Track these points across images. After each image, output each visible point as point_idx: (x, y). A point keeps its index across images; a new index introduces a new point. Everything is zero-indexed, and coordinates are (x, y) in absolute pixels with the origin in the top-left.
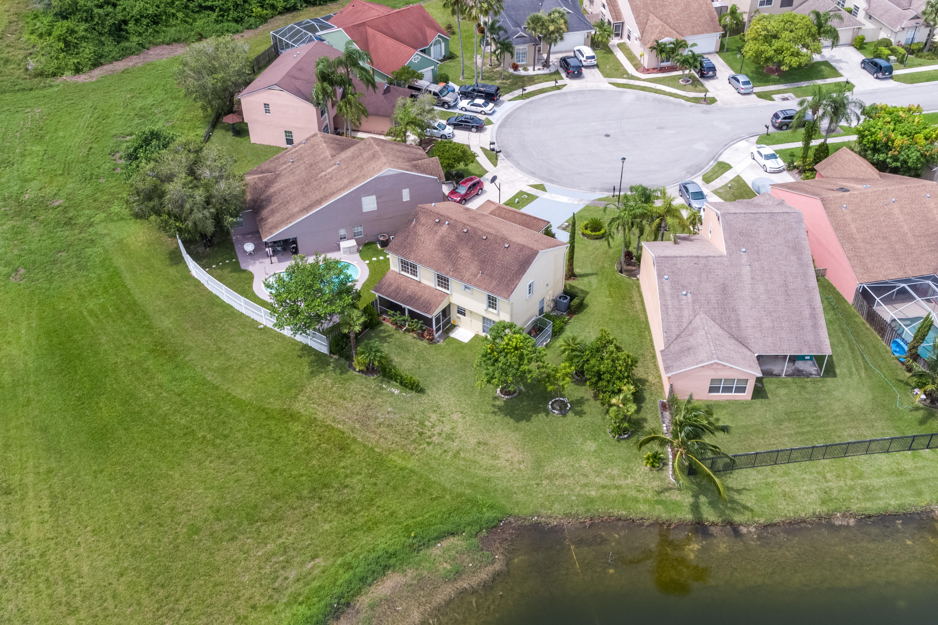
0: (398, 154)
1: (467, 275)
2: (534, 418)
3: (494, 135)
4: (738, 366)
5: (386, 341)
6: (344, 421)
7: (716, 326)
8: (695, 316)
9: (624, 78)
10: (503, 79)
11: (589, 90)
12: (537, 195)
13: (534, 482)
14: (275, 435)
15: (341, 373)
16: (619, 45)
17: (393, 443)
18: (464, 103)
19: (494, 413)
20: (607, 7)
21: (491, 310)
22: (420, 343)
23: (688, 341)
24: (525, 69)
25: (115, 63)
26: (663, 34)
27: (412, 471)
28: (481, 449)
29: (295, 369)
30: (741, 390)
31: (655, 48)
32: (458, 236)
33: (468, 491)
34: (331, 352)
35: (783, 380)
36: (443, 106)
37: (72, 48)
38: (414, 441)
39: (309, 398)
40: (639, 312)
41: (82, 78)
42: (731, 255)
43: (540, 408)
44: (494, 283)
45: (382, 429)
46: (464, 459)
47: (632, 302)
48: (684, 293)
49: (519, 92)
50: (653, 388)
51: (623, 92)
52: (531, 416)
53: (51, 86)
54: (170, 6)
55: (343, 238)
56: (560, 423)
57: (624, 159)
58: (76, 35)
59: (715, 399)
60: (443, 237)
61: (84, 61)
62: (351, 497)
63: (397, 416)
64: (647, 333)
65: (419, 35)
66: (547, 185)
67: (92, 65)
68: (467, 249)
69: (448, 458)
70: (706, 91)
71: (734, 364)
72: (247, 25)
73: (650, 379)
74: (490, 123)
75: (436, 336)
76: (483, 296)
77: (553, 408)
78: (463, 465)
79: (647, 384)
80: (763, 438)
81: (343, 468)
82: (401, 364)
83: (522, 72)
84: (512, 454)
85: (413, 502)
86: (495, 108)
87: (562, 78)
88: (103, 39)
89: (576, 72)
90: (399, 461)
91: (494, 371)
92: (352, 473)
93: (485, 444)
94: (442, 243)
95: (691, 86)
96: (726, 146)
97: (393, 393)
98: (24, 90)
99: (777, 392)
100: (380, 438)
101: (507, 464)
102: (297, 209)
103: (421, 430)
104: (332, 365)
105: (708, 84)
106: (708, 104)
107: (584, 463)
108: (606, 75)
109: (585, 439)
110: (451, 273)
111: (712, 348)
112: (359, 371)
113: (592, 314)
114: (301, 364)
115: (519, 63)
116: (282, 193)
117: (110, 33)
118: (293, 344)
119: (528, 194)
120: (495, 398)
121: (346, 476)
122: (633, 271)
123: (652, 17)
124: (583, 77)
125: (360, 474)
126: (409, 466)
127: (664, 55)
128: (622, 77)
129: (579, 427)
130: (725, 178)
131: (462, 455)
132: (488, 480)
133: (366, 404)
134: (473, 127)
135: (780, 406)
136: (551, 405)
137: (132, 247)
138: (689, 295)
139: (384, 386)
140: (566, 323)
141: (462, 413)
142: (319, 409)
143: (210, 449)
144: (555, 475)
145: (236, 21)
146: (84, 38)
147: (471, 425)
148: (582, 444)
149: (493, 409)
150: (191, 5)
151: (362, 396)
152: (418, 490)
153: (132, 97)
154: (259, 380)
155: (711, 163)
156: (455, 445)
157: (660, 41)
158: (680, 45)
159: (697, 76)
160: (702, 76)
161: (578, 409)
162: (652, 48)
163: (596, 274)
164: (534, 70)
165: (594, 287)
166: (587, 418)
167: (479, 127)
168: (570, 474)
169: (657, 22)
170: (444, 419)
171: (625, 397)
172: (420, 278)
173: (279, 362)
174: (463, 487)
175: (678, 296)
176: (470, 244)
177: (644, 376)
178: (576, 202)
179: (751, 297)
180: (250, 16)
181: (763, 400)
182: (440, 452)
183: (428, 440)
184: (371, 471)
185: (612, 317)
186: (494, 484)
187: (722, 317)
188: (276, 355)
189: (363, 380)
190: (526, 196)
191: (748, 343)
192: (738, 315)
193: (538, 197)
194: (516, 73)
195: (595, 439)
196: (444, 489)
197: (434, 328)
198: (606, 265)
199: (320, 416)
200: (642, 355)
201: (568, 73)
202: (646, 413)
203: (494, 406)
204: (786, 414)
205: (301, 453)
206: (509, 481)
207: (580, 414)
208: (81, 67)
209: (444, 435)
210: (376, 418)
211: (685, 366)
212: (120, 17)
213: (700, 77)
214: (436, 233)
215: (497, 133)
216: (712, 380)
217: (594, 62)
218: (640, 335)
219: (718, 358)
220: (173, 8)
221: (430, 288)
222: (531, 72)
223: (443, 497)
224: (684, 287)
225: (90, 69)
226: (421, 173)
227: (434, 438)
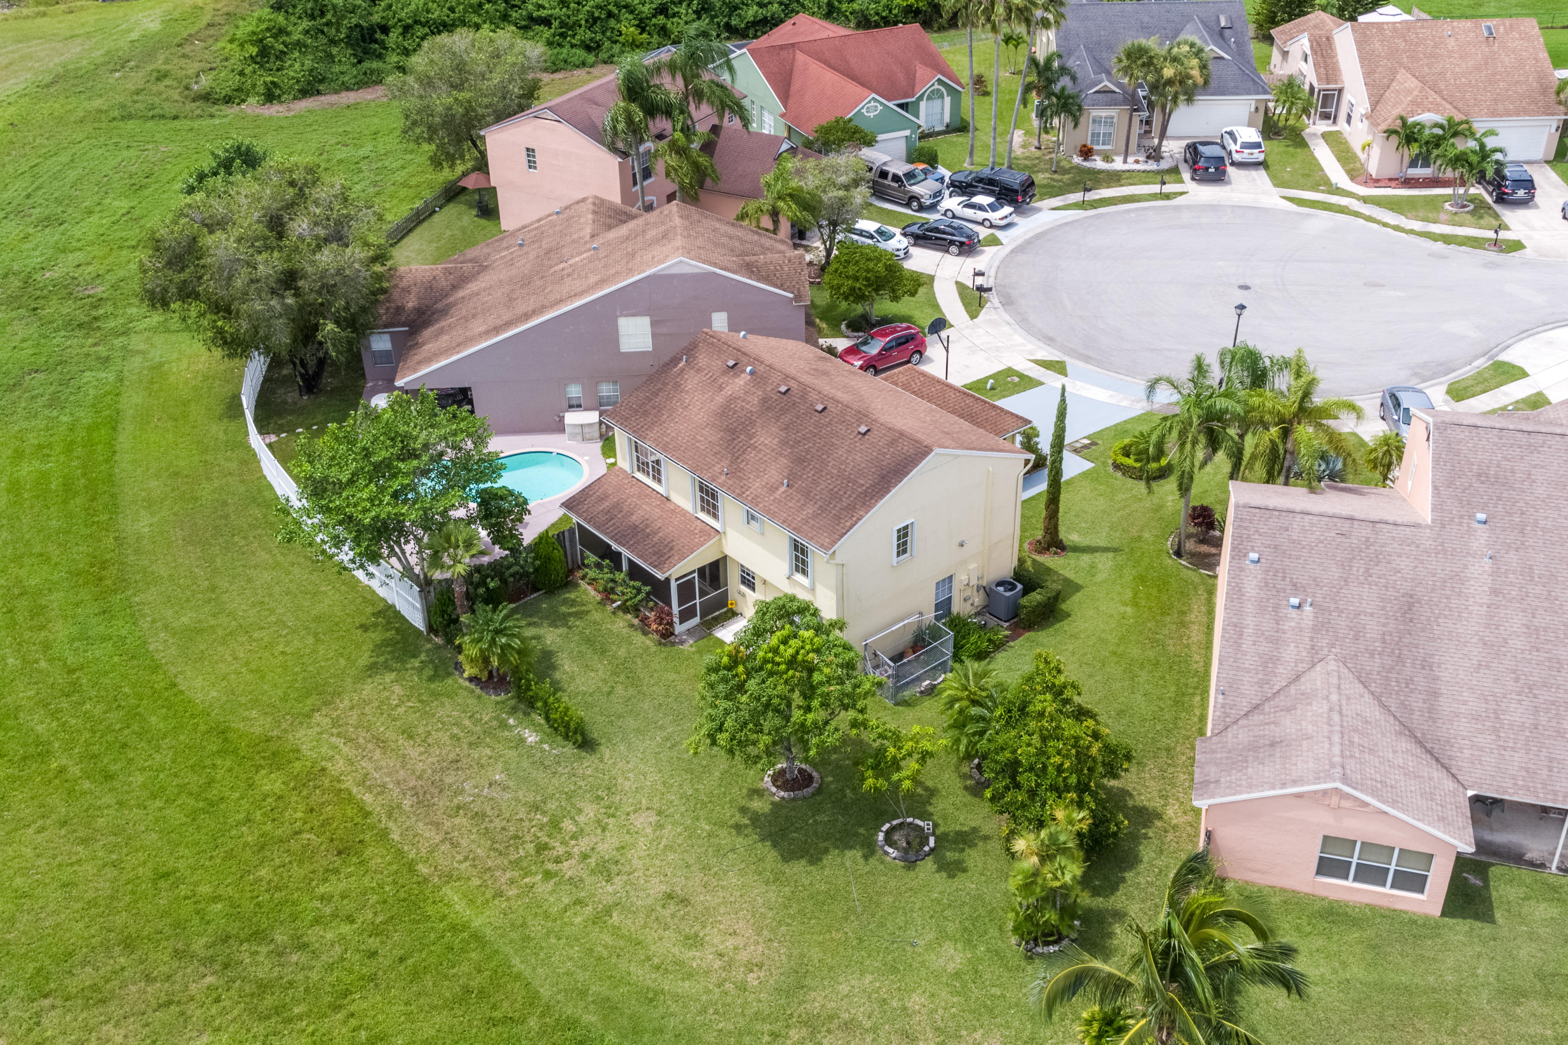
0: (724, 240)
1: (756, 486)
2: (832, 859)
3: (996, 263)
4: (1404, 811)
5: (565, 625)
6: (384, 786)
7: (1367, 697)
8: (1314, 665)
9: (1318, 191)
10: (1055, 172)
11: (1233, 207)
12: (1042, 380)
13: (767, 1027)
14: (213, 793)
15: (431, 679)
16: (1325, 136)
17: (466, 858)
18: (952, 203)
19: (738, 827)
20: (1310, 59)
21: (799, 577)
22: (639, 639)
23: (1276, 723)
24: (1107, 158)
25: (344, 94)
26: (1418, 105)
27: (477, 937)
28: (667, 913)
29: (342, 655)
30: (1417, 883)
31: (1395, 132)
32: (764, 400)
33: (590, 1018)
34: (431, 628)
35: (1551, 880)
36: (908, 205)
37: (272, 59)
38: (516, 864)
39: (335, 723)
40: (1194, 648)
41: (275, 110)
42: (1443, 526)
43: (857, 834)
44: (810, 510)
45: (457, 821)
46: (616, 931)
47: (1183, 624)
48: (1295, 601)
49: (1077, 197)
50: (1170, 836)
51: (1308, 215)
52: (826, 851)
53: (212, 116)
54: (474, 12)
55: (574, 406)
56: (893, 883)
57: (1242, 307)
58: (285, 38)
59: (1333, 896)
60: (732, 399)
61: (286, 83)
62: (300, 976)
63: (507, 796)
64: (1198, 698)
65: (901, 76)
66: (1072, 364)
67: (300, 91)
68: (774, 429)
69: (578, 920)
70: (1501, 227)
71: (1394, 804)
72: (605, 56)
73: (1171, 812)
74: (994, 241)
75: (679, 628)
76: (781, 539)
77: (889, 841)
78: (605, 947)
79: (1158, 823)
80: (1453, 1032)
81: (322, 898)
82: (573, 678)
83: (1098, 163)
84: (740, 941)
85: (441, 1019)
86: (1015, 218)
87: (1181, 181)
88: (335, 51)
89: (1212, 170)
90: (461, 909)
91: (727, 712)
92: (334, 916)
93: (685, 901)
94: (725, 411)
95: (1469, 217)
96: (1526, 332)
97: (522, 740)
98: (162, 117)
99: (1525, 910)
100: (443, 841)
101: (718, 964)
102: (482, 329)
103: (545, 839)
104: (423, 657)
105: (1509, 216)
106: (1502, 251)
107: (916, 1001)
108: (1279, 182)
109: (943, 936)
110: (723, 478)
111: (1337, 750)
112: (471, 679)
113: (1074, 636)
114: (358, 646)
115: (1096, 147)
116: (475, 299)
117: (349, 42)
118: (365, 600)
119: (1022, 376)
120: (757, 792)
121: (317, 921)
122: (1209, 555)
123: (1402, 75)
124: (1229, 183)
125: (352, 922)
126: (476, 923)
127: (1415, 149)
128: (1314, 188)
129: (939, 902)
130: (1506, 394)
131: (616, 918)
132: (651, 997)
133: (452, 756)
134: (952, 243)
135: (1526, 952)
136: (888, 833)
137: (172, 379)
138: (1307, 608)
139: (511, 721)
140: (998, 646)
141: (659, 813)
142: (345, 749)
143: (55, 800)
144: (831, 1018)
145: (588, 49)
146: (299, 44)
147: (669, 848)
148: (929, 947)
149: (738, 818)
150: (514, 14)
151: (453, 737)
152: (468, 991)
153: (338, 143)
154: (253, 666)
155: (1476, 364)
156: (607, 891)
157: (1411, 120)
158: (1454, 130)
159: (1489, 200)
160: (1501, 199)
161: (950, 855)
162: (1390, 132)
163: (1115, 550)
164: (1125, 162)
165: (1100, 577)
166: (967, 884)
167: (968, 247)
168: (868, 1024)
169: (1412, 83)
170: (611, 821)
171: (1053, 837)
172: (668, 490)
173: (316, 635)
174: (582, 1004)
175: (1276, 608)
176: (786, 419)
177: (1155, 803)
178: (1125, 403)
179: (1481, 639)
180: (616, 42)
181: (1478, 924)
182: (566, 900)
183: (550, 866)
184: (380, 919)
185: (1121, 649)
186: (662, 1010)
187: (1387, 679)
188: (318, 619)
189: (471, 701)
190: (1016, 379)
191: (1450, 758)
192: (1436, 679)
193: (1042, 384)
194: (1086, 164)
195: (969, 941)
196: (533, 998)
197: (676, 609)
198: (1146, 535)
199: (338, 767)
200: (1168, 750)
201: (1195, 171)
202: (1130, 897)
203: (743, 810)
204: (1540, 976)
205: (246, 844)
206: (703, 1011)
207: (953, 869)
208: (278, 92)
209: (592, 861)
210: (460, 792)
211: (1250, 787)
212: (376, 18)
213: (1496, 202)
214: (721, 388)
215: (1002, 262)
216: (1327, 841)
217: (1258, 156)
218: (1176, 702)
219: (1345, 779)
220: (479, 15)
221: (684, 513)
222: (1118, 164)
223: (523, 1021)
224: (1296, 588)
225: (295, 98)
226: (758, 280)
227: (566, 864)
